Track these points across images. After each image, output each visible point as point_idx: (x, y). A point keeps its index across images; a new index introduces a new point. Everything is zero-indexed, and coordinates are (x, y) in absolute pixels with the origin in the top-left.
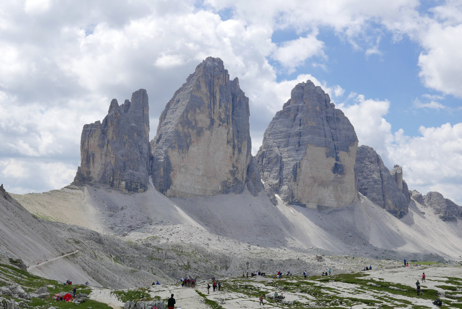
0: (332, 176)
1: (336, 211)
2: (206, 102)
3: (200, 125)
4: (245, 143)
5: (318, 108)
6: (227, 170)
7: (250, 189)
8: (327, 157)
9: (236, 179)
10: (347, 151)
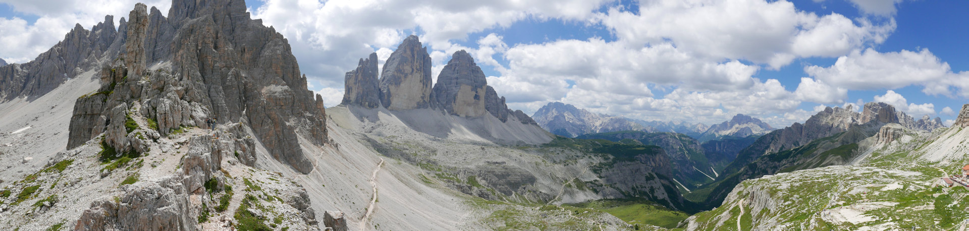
0: (474, 101)
1: (474, 118)
2: (410, 60)
3: (406, 72)
4: (429, 82)
5: (468, 65)
6: (420, 97)
7: (431, 106)
8: (472, 91)
9: (424, 101)
10: (482, 88)
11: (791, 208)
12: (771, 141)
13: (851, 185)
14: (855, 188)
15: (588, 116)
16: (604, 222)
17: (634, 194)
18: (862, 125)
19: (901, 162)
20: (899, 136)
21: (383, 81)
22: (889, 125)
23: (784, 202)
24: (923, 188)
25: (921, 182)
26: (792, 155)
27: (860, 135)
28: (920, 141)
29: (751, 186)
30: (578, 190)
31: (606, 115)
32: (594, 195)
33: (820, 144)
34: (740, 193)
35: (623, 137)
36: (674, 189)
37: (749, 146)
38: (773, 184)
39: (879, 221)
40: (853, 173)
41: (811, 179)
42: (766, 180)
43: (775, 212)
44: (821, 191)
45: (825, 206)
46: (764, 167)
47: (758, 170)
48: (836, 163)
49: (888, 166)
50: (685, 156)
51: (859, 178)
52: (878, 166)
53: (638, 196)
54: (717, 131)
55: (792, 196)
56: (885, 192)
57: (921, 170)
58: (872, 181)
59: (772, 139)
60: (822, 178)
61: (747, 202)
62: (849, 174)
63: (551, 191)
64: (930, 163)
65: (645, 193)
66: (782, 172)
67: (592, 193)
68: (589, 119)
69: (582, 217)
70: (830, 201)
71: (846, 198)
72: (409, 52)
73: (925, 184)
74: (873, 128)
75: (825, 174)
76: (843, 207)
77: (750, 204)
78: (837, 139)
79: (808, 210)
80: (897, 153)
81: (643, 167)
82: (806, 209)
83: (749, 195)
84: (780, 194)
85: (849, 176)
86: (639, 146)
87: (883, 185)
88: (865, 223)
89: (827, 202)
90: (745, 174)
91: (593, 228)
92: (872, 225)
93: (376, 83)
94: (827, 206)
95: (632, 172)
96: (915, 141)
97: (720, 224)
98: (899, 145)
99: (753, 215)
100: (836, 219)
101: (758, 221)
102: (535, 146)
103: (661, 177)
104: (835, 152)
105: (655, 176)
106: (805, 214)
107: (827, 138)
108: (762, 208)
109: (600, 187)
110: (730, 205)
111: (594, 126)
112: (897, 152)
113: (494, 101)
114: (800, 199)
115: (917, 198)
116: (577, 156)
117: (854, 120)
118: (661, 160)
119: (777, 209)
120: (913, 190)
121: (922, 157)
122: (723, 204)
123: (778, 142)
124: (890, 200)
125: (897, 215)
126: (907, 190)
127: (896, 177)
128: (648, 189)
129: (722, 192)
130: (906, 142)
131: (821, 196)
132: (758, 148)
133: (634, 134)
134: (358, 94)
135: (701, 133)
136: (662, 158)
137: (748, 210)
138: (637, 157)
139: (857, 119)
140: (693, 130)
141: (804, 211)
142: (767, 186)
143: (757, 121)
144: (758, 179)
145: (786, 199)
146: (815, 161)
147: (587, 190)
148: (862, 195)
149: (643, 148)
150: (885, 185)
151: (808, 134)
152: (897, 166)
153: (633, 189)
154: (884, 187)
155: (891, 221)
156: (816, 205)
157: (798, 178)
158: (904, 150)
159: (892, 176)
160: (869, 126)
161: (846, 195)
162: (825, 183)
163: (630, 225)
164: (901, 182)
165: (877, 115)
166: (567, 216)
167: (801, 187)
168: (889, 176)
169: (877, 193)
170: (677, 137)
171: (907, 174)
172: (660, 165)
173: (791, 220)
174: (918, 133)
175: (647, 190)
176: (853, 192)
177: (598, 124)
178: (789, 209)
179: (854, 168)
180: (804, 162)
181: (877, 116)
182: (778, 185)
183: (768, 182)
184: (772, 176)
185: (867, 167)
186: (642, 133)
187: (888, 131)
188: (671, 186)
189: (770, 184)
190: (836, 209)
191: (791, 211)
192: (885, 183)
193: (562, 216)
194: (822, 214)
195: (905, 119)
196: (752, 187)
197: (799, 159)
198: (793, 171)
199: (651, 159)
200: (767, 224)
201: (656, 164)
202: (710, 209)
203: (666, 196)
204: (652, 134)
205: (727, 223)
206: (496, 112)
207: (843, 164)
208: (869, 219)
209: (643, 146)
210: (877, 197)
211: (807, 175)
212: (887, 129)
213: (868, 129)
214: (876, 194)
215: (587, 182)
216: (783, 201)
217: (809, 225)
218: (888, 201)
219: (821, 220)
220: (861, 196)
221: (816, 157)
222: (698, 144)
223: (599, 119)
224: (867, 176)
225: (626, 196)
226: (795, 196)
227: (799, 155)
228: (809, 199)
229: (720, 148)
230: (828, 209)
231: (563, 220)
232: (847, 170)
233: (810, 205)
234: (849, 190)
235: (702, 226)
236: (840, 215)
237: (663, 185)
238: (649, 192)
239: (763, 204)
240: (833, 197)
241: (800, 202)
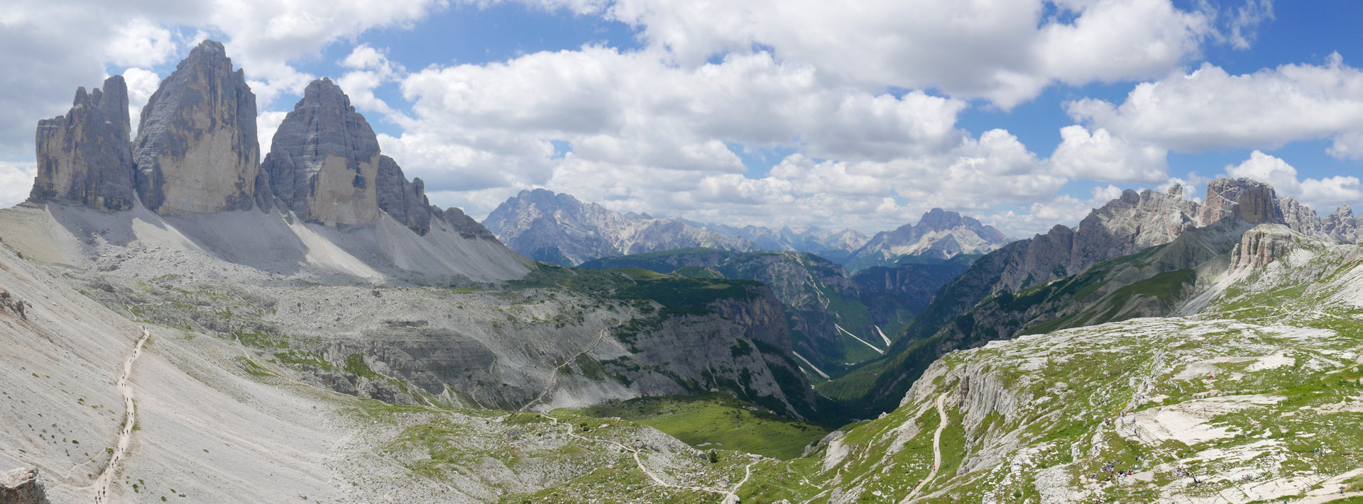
0: (353, 189)
1: (356, 229)
2: (206, 98)
3: (198, 126)
4: (254, 150)
5: (337, 111)
6: (232, 183)
7: (259, 205)
8: (348, 168)
9: (243, 193)
10: (369, 161)
11: (1050, 411)
12: (1003, 265)
13: (1181, 359)
14: (1189, 366)
15: (605, 219)
16: (644, 447)
17: (707, 386)
18: (1204, 229)
19: (1289, 308)
20: (1284, 251)
21: (142, 145)
22: (1263, 228)
23: (1035, 398)
24: (1338, 364)
25: (1334, 352)
26: (1050, 296)
27: (1199, 251)
28: (1330, 262)
29: (962, 365)
30: (585, 379)
31: (645, 216)
32: (623, 389)
33: (1113, 272)
34: (938, 380)
35: (680, 263)
36: (796, 375)
37: (957, 279)
38: (1009, 359)
39: (1243, 437)
40: (1184, 333)
41: (1092, 348)
42: (994, 352)
43: (1014, 421)
44: (1114, 374)
45: (1124, 406)
46: (990, 323)
47: (977, 330)
48: (1148, 311)
49: (1261, 317)
50: (817, 301)
51: (1199, 345)
52: (1239, 317)
53: (717, 390)
54: (887, 247)
55: (1051, 385)
56: (1255, 373)
57: (1333, 324)
58: (1227, 350)
59: (1006, 262)
60: (1116, 345)
61: (953, 400)
62: (1175, 335)
63: (529, 382)
64: (1352, 311)
65: (731, 384)
66: (1028, 332)
67: (618, 385)
68: (606, 224)
69: (596, 437)
70: (1134, 396)
71: (1169, 387)
72: (203, 81)
73: (1343, 357)
74: (1227, 235)
75: (1122, 336)
76: (1163, 408)
77: (961, 404)
78: (1150, 259)
79: (1088, 416)
80: (1281, 289)
81: (725, 327)
82: (1083, 413)
83: (959, 385)
84: (1025, 381)
85: (1175, 340)
86: (716, 281)
87: (1250, 358)
88: (1211, 441)
89: (1129, 398)
90: (948, 339)
91: (621, 461)
92: (1227, 446)
93: (126, 151)
94: (1129, 406)
95: (702, 338)
96: (1320, 261)
97: (896, 447)
98: (1284, 271)
99: (967, 428)
100: (1148, 434)
101: (978, 441)
102: (492, 286)
103: (765, 348)
104: (1145, 287)
105: (752, 345)
106: (1081, 423)
107: (1126, 259)
108: (987, 411)
109: (634, 372)
110: (917, 406)
111: (617, 239)
112: (1281, 286)
113: (397, 190)
114: (1070, 391)
115: (1324, 386)
116: (583, 306)
117: (1185, 219)
118: (764, 312)
119: (1019, 414)
120: (1317, 368)
121: (1336, 296)
122: (901, 405)
123: (1019, 267)
124: (1266, 391)
125: (1282, 423)
126: (1302, 368)
127: (1279, 341)
128: (737, 375)
129: (900, 379)
130: (1299, 264)
131: (1115, 383)
132: (975, 282)
133: (705, 255)
134: (76, 175)
135: (851, 251)
136: (767, 307)
137: (956, 417)
138: (713, 304)
139: (1193, 216)
140: (833, 245)
141: (1079, 418)
142: (998, 363)
143: (972, 223)
144: (977, 349)
145: (1039, 392)
146: (1102, 307)
147: (606, 378)
148: (1204, 381)
149: (726, 286)
150: (1254, 358)
151: (1084, 250)
152: (1281, 318)
153: (705, 374)
154: (1253, 362)
155: (1269, 438)
156: (1105, 404)
157: (1065, 345)
158: (1296, 282)
159: (1270, 340)
160: (1219, 229)
161: (1170, 382)
162: (1123, 355)
163: (700, 452)
164: (1290, 351)
165: (1234, 206)
166: (563, 436)
167: (1070, 365)
168: (1264, 340)
169: (1237, 377)
170: (799, 260)
171: (1303, 334)
172: (762, 322)
173: (1050, 437)
174: (1326, 244)
175: (735, 377)
176: (1185, 376)
177: (625, 234)
178: (1046, 413)
179: (1188, 323)
180: (1077, 312)
181: (1236, 209)
182: (1020, 360)
183: (1000, 356)
184: (1006, 342)
185: (1216, 321)
186: (723, 255)
187: (1261, 240)
188: (788, 366)
189: (1003, 361)
190: (1147, 412)
191: (1049, 418)
192: (1255, 355)
193: (553, 436)
194: (1118, 422)
195: (1297, 213)
196: (965, 367)
197: (1067, 305)
198: (1053, 330)
199: (743, 310)
200: (998, 446)
201: (753, 319)
202: (874, 415)
203: (776, 389)
204: (746, 254)
205: (911, 447)
206: (403, 213)
207: (1163, 315)
208: (1220, 433)
209: (725, 282)
210: (1238, 385)
211: (1083, 339)
212: (1258, 236)
213: (1217, 237)
214: (1235, 378)
215: (604, 362)
216: (1031, 396)
217: (1090, 447)
218: (1262, 393)
219: (1116, 436)
220: (1202, 384)
221: (1104, 300)
222: (845, 276)
223: (629, 225)
224: (1215, 341)
225: (689, 389)
226: (1058, 384)
227: (1066, 296)
228: (1090, 390)
229: (894, 284)
230: (1130, 411)
231: (555, 444)
232: (1171, 328)
233: (1092, 404)
234: (1177, 371)
235: (858, 453)
236: (1156, 425)
237: (770, 366)
238: (740, 381)
239: (990, 404)
240: (1141, 387)
241: (1070, 399)
